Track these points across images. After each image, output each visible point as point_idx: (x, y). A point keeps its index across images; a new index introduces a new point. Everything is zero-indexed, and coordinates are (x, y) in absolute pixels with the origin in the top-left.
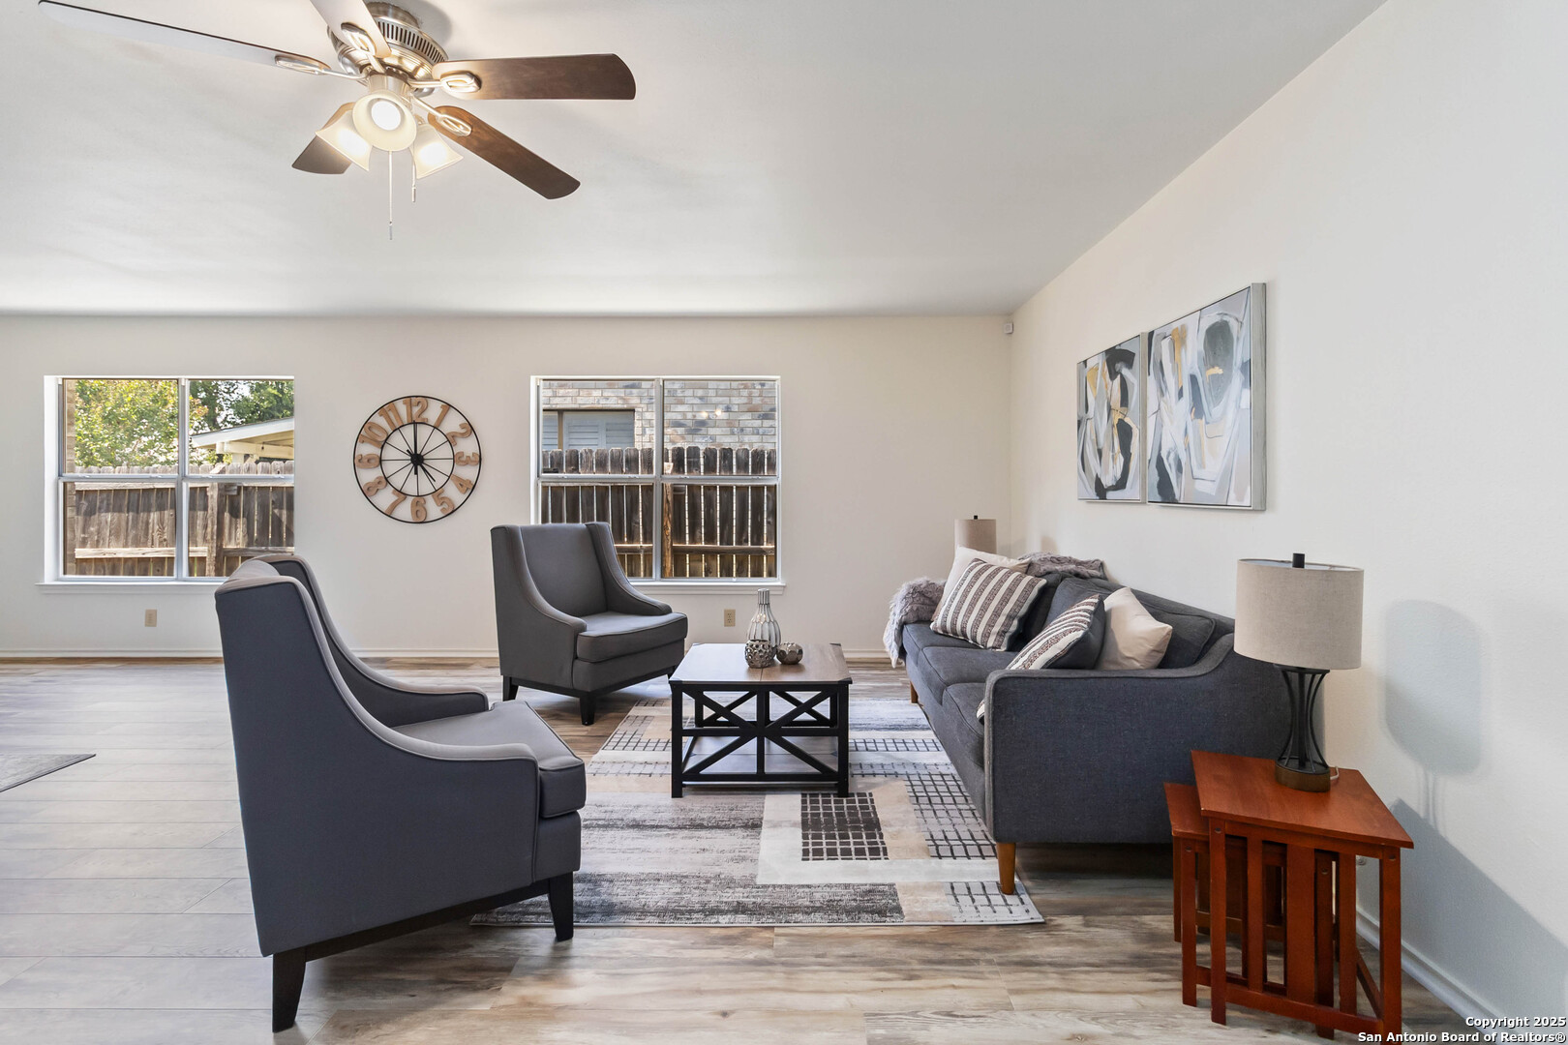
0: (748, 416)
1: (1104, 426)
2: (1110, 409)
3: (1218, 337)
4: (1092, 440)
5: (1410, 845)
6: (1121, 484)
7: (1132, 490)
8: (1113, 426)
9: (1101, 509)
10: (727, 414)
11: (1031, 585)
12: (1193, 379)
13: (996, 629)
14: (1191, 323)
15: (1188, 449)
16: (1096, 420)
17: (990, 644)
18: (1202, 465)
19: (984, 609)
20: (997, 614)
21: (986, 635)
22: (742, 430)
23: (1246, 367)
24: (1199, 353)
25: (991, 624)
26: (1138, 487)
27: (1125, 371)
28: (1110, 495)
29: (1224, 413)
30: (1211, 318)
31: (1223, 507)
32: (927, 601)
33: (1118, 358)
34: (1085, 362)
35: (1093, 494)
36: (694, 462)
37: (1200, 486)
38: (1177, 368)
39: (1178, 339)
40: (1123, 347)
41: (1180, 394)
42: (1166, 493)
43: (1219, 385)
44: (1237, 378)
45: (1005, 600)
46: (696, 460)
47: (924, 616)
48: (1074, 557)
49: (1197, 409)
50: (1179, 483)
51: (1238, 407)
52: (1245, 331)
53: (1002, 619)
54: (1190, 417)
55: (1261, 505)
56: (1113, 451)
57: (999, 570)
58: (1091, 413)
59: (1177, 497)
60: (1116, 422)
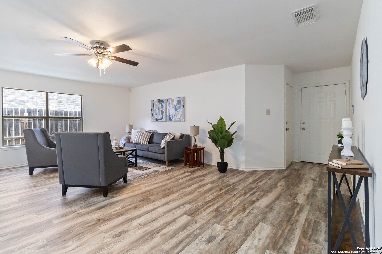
0: (40, 100)
1: (158, 110)
2: (159, 108)
3: (179, 102)
4: (155, 113)
5: (205, 148)
6: (162, 119)
7: (164, 119)
8: (160, 111)
9: (157, 122)
10: (32, 99)
11: (150, 134)
12: (175, 106)
13: (146, 141)
14: (175, 99)
15: (174, 114)
16: (156, 110)
17: (146, 143)
18: (176, 116)
19: (144, 138)
20: (146, 139)
21: (145, 142)
22: (38, 104)
23: (183, 106)
24: (176, 103)
25: (145, 140)
26: (165, 119)
27: (162, 103)
28: (159, 121)
29: (180, 111)
30: (178, 99)
31: (180, 122)
32: (128, 139)
33: (160, 101)
34: (153, 101)
35: (155, 120)
36: (35, 113)
37: (176, 119)
38: (172, 104)
39: (173, 101)
40: (162, 100)
41: (173, 108)
42: (170, 120)
43: (180, 107)
44: (182, 107)
45: (146, 137)
46: (36, 112)
47: (128, 142)
48: (153, 130)
49: (176, 110)
50: (173, 119)
51: (182, 110)
52: (183, 102)
53: (147, 139)
54: (175, 111)
55: (185, 121)
56: (160, 114)
57: (144, 132)
58: (155, 108)
59: (172, 120)
60: (160, 110)
